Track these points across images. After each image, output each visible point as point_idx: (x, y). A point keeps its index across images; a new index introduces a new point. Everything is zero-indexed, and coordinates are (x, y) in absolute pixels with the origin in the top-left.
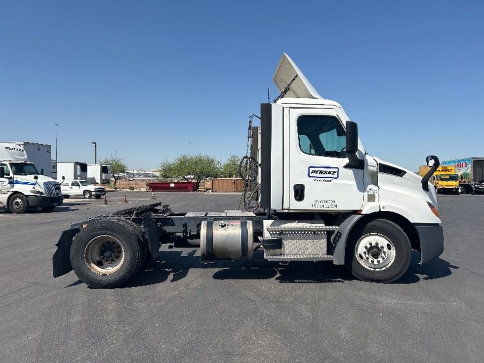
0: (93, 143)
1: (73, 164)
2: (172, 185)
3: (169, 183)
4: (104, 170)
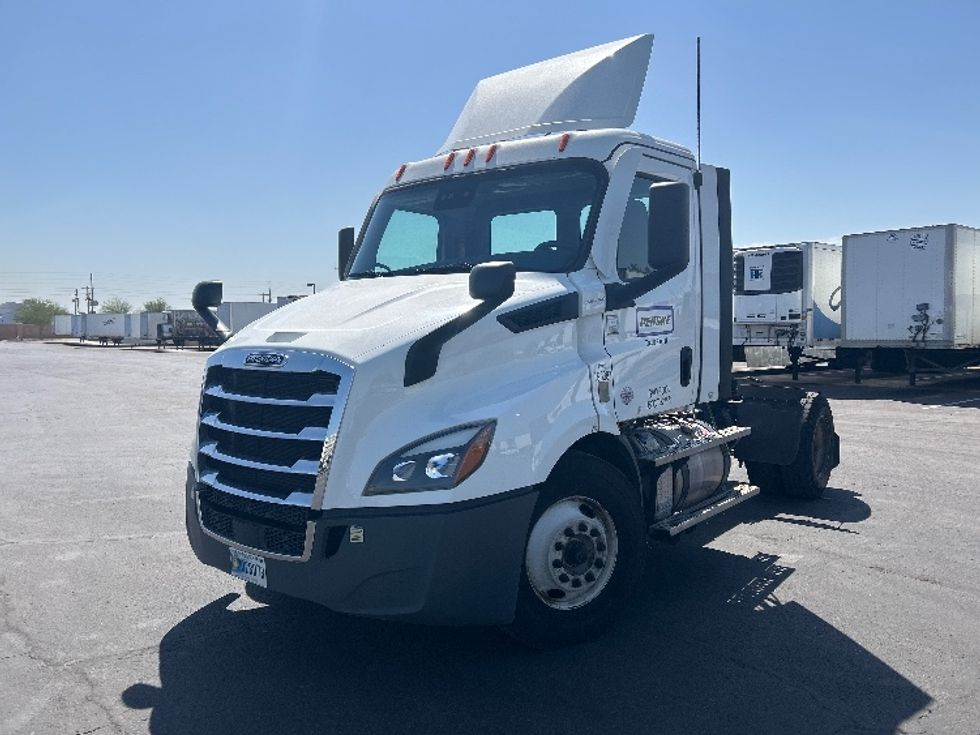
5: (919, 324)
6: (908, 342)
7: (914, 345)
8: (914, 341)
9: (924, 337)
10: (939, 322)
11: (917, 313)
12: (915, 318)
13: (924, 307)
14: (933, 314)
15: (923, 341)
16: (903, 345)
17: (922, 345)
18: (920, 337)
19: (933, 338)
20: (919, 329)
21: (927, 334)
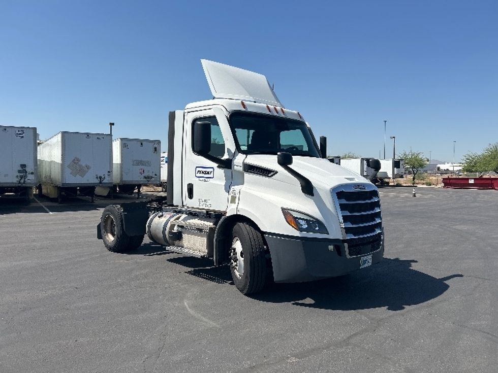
0: (391, 138)
1: (359, 161)
2: (471, 181)
3: (468, 179)
4: (396, 164)
5: (22, 174)
6: (16, 183)
7: (20, 185)
8: (20, 183)
9: (24, 181)
10: (32, 173)
11: (21, 169)
12: (19, 172)
13: (23, 166)
14: (29, 169)
15: (24, 183)
16: (14, 185)
17: (24, 185)
18: (22, 181)
19: (29, 181)
20: (22, 177)
21: (26, 180)
